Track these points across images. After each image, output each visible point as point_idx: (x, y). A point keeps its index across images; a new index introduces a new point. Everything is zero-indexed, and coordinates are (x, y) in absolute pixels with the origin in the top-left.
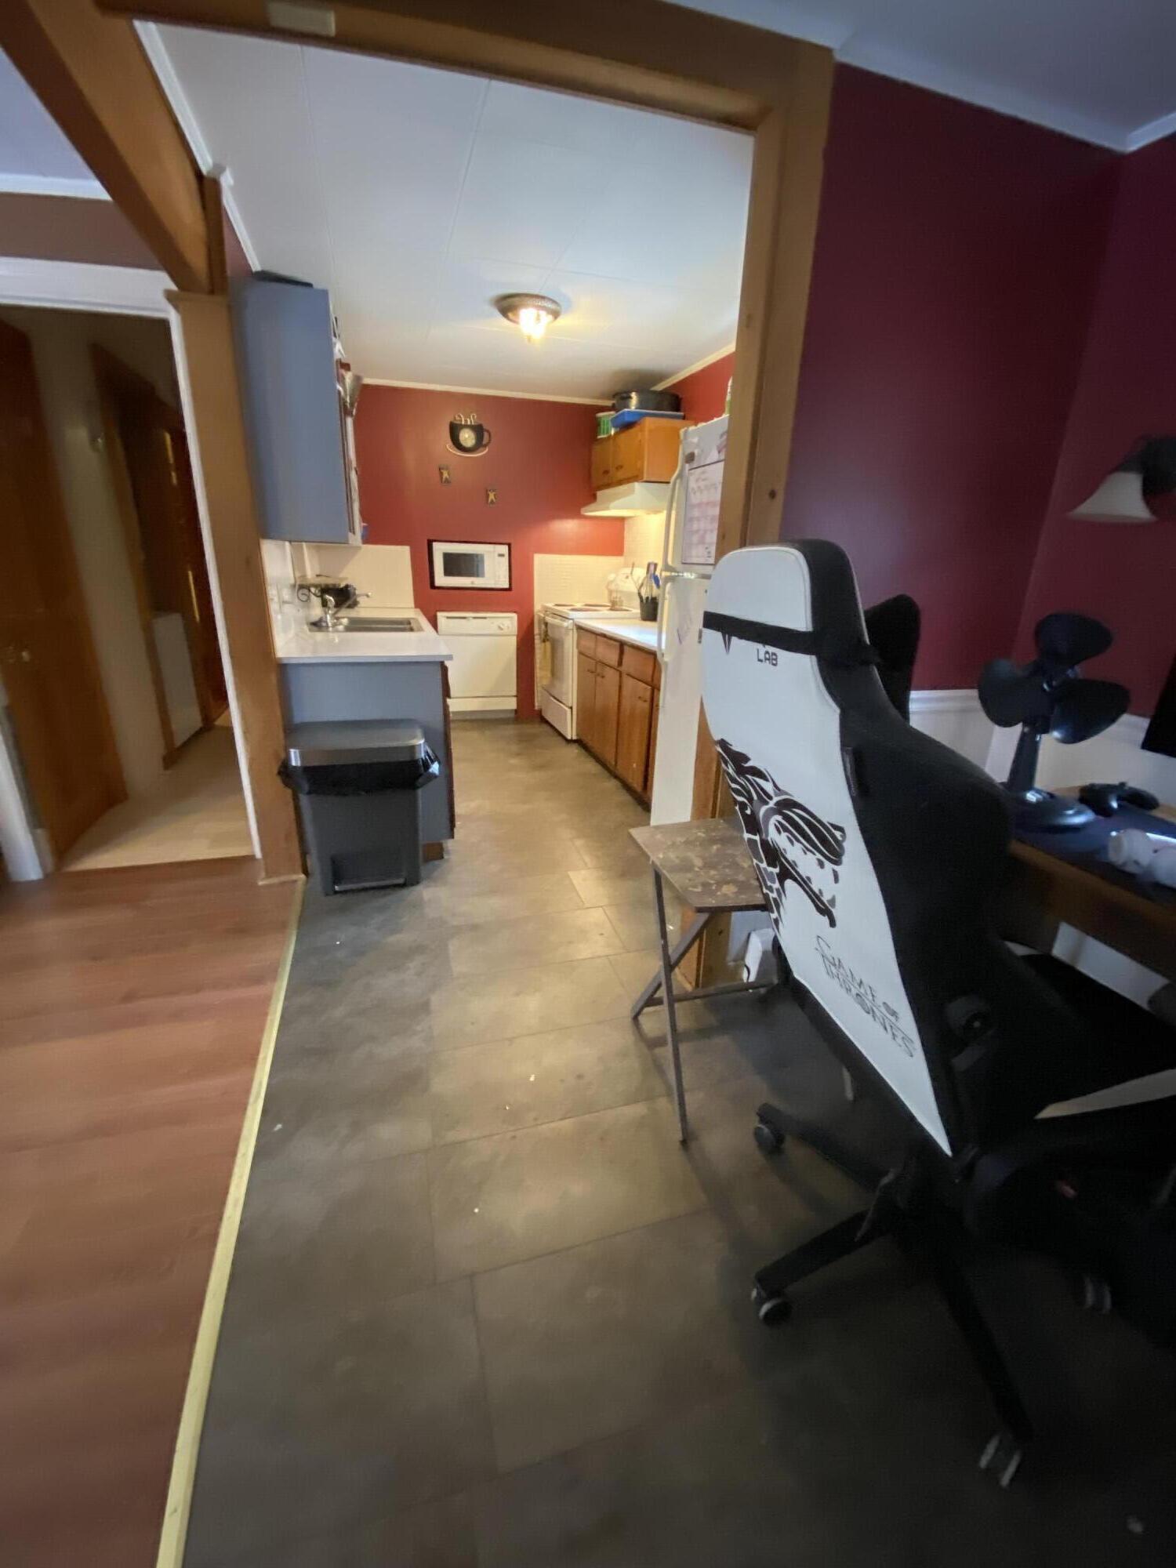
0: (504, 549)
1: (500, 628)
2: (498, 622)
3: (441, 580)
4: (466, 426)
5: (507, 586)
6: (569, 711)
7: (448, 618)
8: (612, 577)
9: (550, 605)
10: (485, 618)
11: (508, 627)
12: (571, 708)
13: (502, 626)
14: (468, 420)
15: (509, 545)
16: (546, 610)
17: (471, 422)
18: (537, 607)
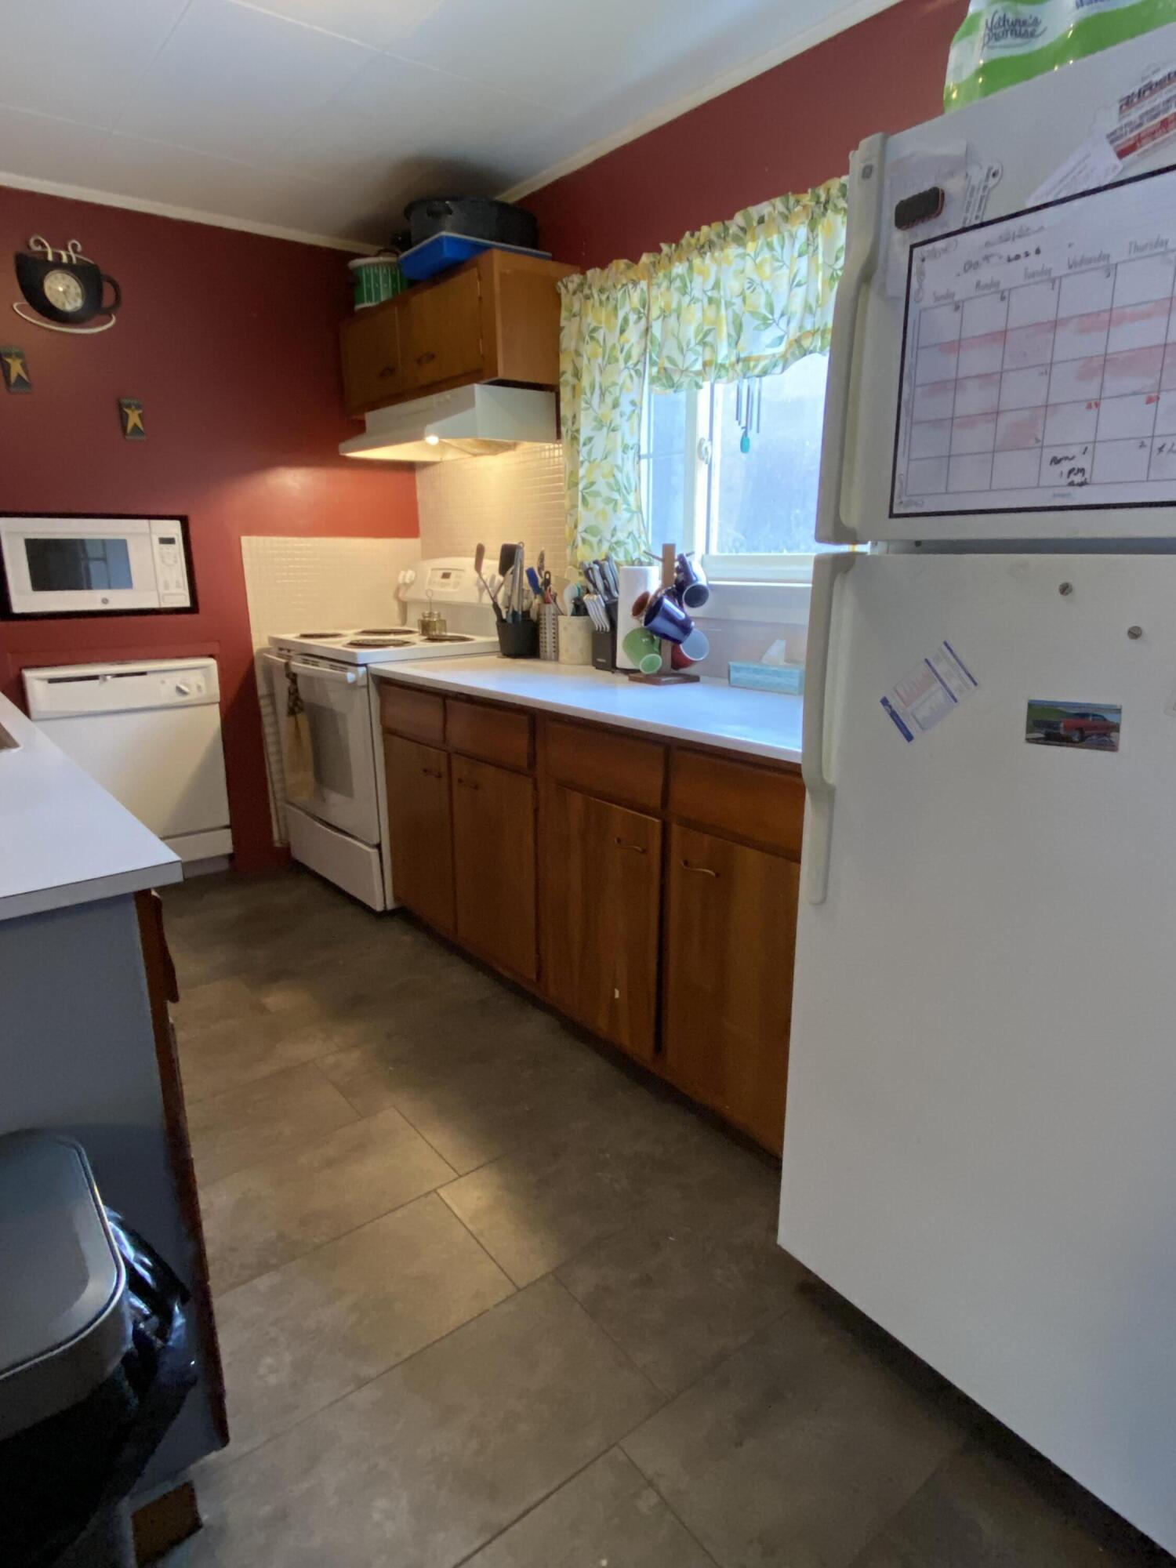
0: (174, 528)
1: (180, 691)
2: (176, 679)
3: (24, 598)
4: (57, 264)
5: (185, 602)
6: (374, 852)
7: (52, 681)
8: (409, 575)
9: (291, 636)
10: (143, 674)
11: (199, 688)
12: (379, 846)
13: (183, 687)
14: (63, 253)
15: (184, 521)
16: (282, 647)
17: (69, 257)
18: (260, 640)
